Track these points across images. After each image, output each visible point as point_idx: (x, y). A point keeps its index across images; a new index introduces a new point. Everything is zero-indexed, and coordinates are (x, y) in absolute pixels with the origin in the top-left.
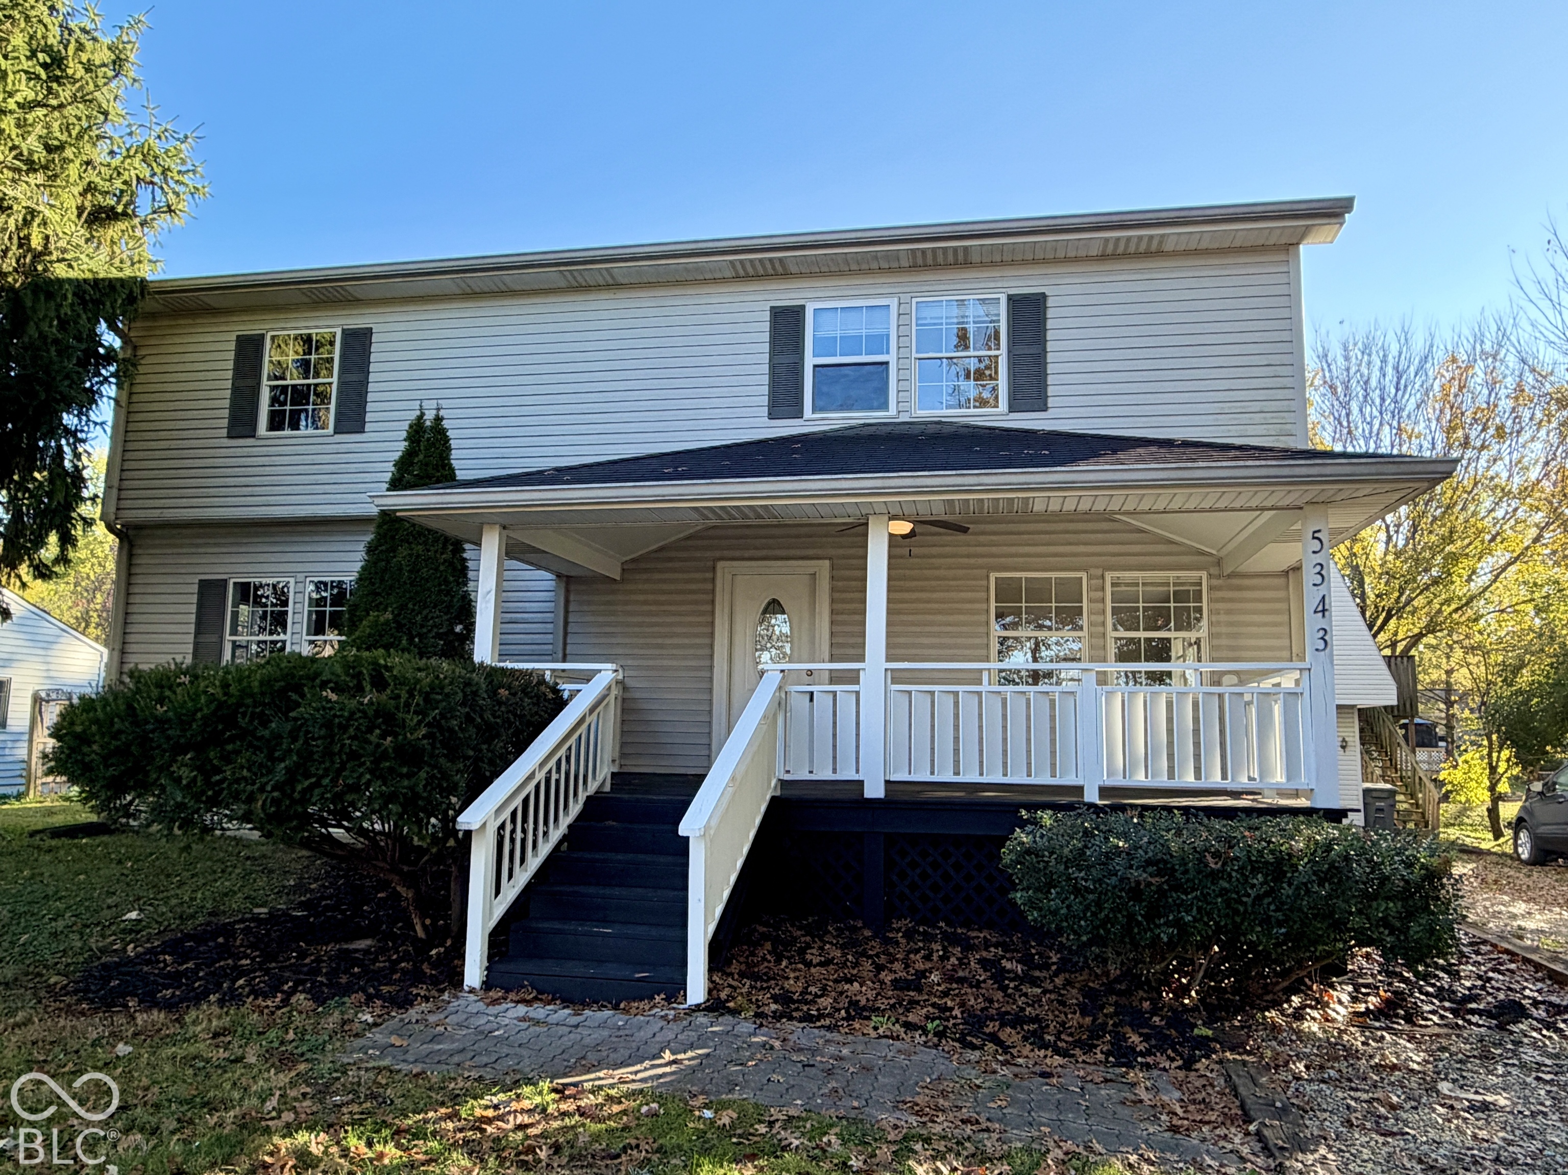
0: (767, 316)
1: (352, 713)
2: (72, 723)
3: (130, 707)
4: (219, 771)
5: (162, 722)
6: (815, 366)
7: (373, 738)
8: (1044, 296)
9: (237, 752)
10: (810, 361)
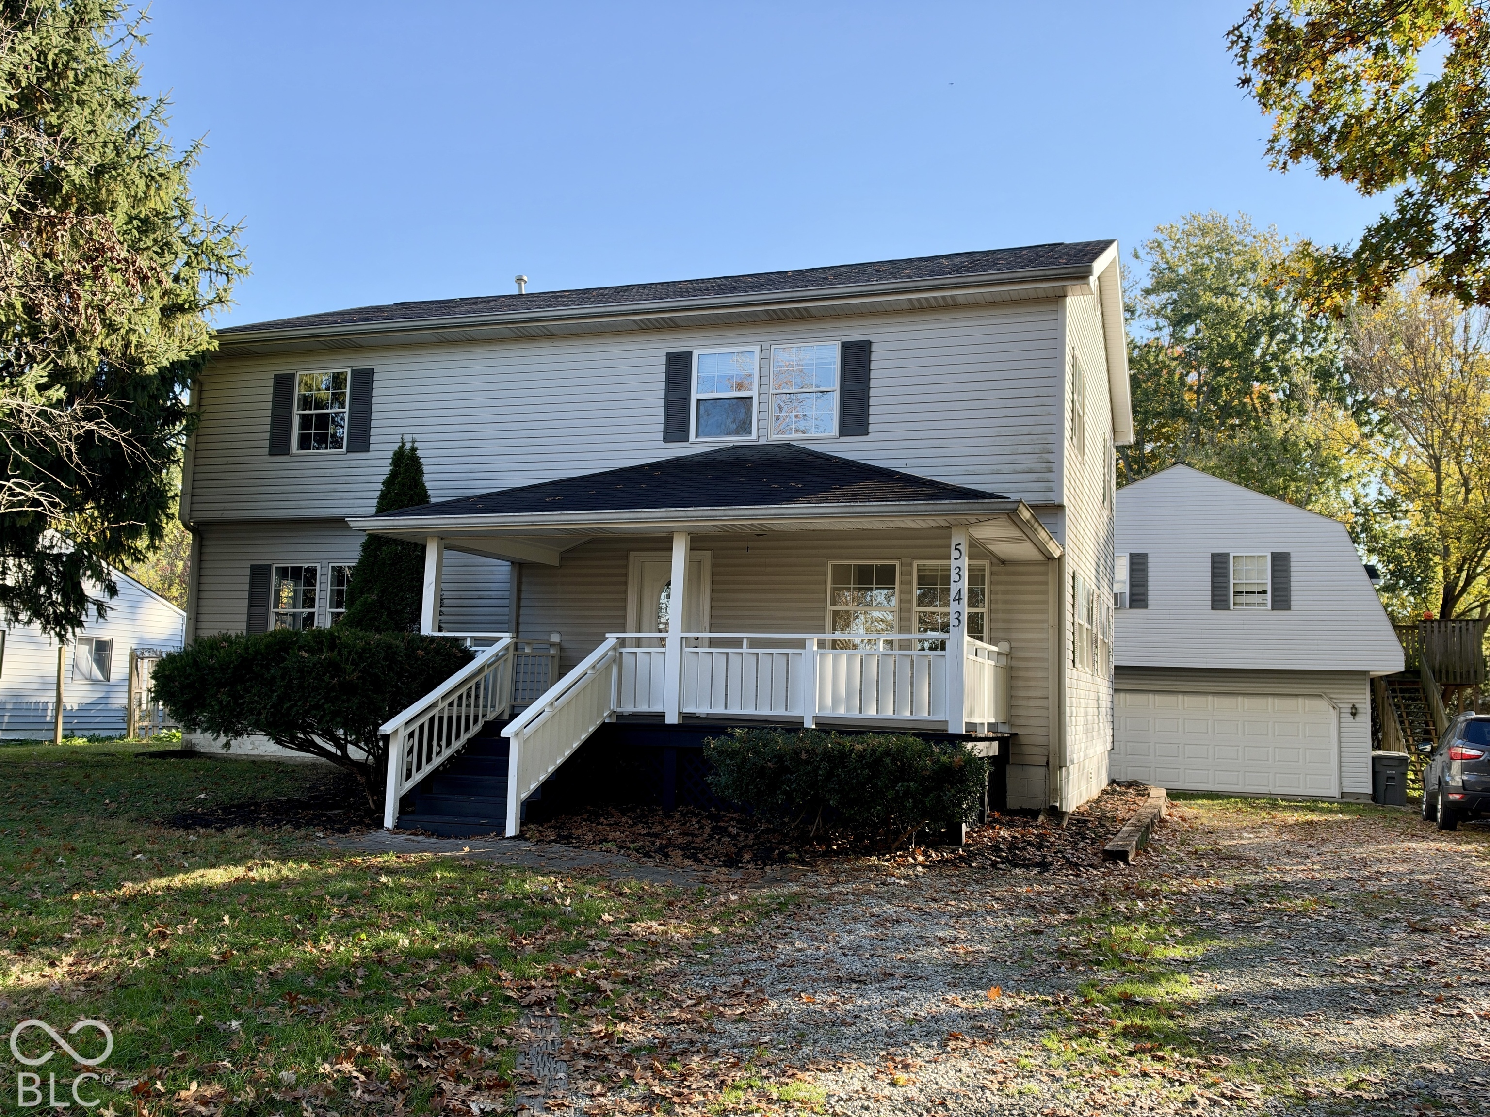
0: (664, 360)
1: (314, 665)
2: (164, 670)
3: (195, 661)
4: (242, 697)
5: (212, 669)
6: (698, 401)
7: (326, 678)
8: (869, 343)
9: (252, 687)
10: (695, 396)
